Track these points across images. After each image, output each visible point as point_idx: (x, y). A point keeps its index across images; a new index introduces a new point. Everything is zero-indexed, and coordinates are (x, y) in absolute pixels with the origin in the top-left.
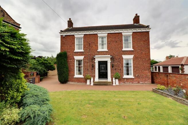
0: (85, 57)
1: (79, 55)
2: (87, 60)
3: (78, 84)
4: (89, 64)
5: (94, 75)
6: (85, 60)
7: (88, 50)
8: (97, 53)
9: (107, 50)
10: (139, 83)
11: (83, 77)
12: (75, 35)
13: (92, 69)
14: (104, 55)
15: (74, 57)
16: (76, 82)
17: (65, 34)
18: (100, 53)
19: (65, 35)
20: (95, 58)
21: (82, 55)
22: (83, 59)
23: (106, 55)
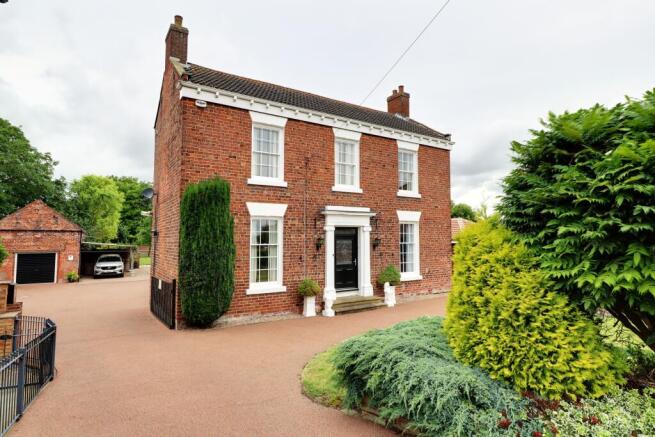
0: (289, 209)
1: (270, 200)
2: (296, 222)
3: (265, 318)
4: (303, 236)
5: (321, 276)
6: (290, 222)
7: (302, 182)
8: (331, 197)
9: (361, 191)
10: (430, 291)
11: (284, 289)
12: (251, 113)
13: (315, 256)
14: (352, 205)
15: (245, 206)
16: (256, 313)
17: (211, 98)
18: (340, 198)
19: (208, 103)
20: (324, 217)
21: (279, 200)
22: (282, 215)
23: (358, 206)
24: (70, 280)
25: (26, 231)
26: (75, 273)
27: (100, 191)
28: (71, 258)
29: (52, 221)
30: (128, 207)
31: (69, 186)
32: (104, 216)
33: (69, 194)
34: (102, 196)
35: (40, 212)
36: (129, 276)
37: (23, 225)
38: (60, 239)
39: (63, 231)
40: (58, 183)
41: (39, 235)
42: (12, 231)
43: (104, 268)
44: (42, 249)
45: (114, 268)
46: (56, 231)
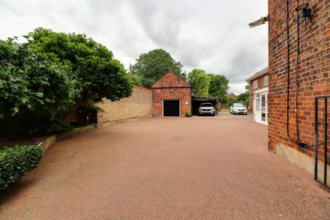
24: (187, 116)
25: (166, 88)
26: (189, 112)
27: (200, 76)
28: (187, 103)
29: (177, 82)
30: (211, 87)
31: (187, 75)
32: (202, 88)
33: (188, 79)
34: (201, 78)
35: (172, 77)
36: (218, 116)
37: (165, 85)
38: (181, 92)
39: (182, 88)
40: (183, 74)
41: (171, 90)
42: (160, 88)
43: (204, 110)
44: (173, 97)
45: (209, 110)
46: (179, 88)
